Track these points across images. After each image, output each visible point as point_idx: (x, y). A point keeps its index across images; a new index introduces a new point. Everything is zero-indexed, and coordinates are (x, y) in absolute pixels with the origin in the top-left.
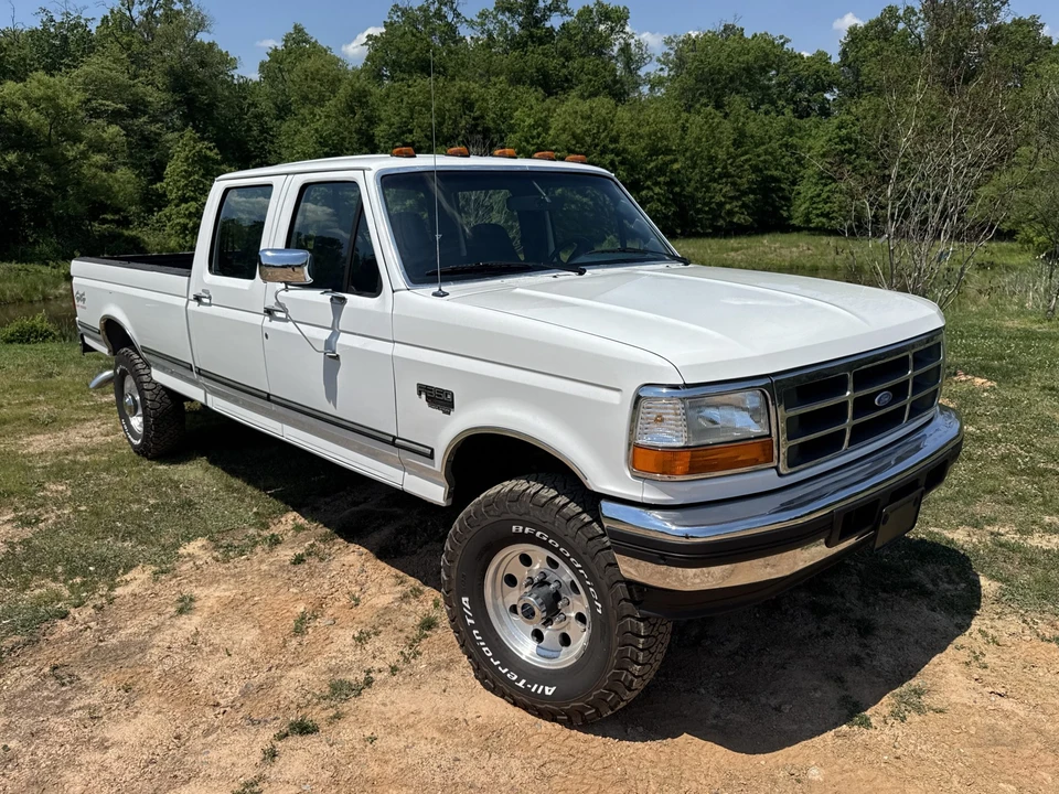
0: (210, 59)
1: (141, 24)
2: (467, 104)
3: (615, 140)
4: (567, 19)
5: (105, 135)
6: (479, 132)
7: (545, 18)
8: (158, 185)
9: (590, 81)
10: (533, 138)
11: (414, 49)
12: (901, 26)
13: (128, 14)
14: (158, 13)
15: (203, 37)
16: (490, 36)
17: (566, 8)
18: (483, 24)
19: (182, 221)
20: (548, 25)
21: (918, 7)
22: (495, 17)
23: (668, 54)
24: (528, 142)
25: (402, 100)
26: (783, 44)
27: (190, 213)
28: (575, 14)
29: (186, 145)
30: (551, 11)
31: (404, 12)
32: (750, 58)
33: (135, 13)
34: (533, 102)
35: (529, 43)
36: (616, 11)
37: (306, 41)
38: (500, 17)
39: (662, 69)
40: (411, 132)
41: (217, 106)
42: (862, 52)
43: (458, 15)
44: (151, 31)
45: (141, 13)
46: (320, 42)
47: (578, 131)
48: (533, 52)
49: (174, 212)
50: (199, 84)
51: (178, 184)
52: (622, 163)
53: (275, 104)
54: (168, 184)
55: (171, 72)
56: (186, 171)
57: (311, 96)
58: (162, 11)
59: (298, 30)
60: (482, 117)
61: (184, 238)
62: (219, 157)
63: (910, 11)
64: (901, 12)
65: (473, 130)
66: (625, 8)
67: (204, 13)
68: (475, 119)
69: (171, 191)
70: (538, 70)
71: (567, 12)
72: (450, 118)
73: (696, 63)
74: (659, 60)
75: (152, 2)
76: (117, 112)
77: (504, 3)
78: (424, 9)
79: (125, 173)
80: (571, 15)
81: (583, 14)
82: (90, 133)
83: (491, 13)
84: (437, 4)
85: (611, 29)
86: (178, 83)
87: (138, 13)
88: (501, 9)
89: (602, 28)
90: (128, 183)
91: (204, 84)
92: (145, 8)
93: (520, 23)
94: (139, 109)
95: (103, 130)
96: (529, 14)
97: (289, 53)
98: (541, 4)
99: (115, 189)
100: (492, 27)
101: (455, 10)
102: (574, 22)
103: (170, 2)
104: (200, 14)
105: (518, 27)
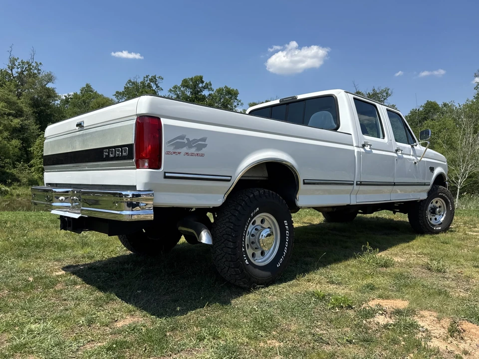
0: (51, 94)
1: (17, 77)
4: (211, 92)
7: (201, 91)
8: (32, 148)
13: (10, 72)
14: (25, 73)
15: (49, 85)
16: (178, 96)
17: (211, 88)
18: (175, 91)
20: (203, 94)
22: (180, 89)
30: (204, 88)
31: (133, 83)
33: (14, 71)
35: (195, 100)
36: (233, 90)
37: (92, 92)
38: (182, 89)
41: (54, 116)
43: (158, 87)
44: (22, 81)
45: (17, 72)
46: (98, 92)
49: (38, 162)
50: (45, 105)
54: (37, 148)
55: (32, 99)
58: (27, 72)
59: (88, 86)
61: (42, 174)
66: (237, 90)
67: (52, 74)
69: (38, 152)
71: (211, 89)
75: (23, 68)
76: (9, 114)
77: (185, 84)
78: (143, 83)
79: (15, 142)
80: (213, 91)
81: (220, 91)
82: (6, 122)
83: (179, 87)
84: (148, 81)
85: (231, 98)
86: (35, 104)
87: (15, 72)
88: (183, 86)
89: (227, 97)
90: (16, 147)
91: (47, 105)
92: (19, 70)
93: (191, 92)
94: (19, 114)
95: (12, 121)
96: (195, 89)
97: (83, 96)
98: (200, 85)
99: (11, 149)
100: (179, 93)
101: (157, 85)
102: (214, 94)
103: (31, 69)
104: (50, 75)
105: (189, 94)
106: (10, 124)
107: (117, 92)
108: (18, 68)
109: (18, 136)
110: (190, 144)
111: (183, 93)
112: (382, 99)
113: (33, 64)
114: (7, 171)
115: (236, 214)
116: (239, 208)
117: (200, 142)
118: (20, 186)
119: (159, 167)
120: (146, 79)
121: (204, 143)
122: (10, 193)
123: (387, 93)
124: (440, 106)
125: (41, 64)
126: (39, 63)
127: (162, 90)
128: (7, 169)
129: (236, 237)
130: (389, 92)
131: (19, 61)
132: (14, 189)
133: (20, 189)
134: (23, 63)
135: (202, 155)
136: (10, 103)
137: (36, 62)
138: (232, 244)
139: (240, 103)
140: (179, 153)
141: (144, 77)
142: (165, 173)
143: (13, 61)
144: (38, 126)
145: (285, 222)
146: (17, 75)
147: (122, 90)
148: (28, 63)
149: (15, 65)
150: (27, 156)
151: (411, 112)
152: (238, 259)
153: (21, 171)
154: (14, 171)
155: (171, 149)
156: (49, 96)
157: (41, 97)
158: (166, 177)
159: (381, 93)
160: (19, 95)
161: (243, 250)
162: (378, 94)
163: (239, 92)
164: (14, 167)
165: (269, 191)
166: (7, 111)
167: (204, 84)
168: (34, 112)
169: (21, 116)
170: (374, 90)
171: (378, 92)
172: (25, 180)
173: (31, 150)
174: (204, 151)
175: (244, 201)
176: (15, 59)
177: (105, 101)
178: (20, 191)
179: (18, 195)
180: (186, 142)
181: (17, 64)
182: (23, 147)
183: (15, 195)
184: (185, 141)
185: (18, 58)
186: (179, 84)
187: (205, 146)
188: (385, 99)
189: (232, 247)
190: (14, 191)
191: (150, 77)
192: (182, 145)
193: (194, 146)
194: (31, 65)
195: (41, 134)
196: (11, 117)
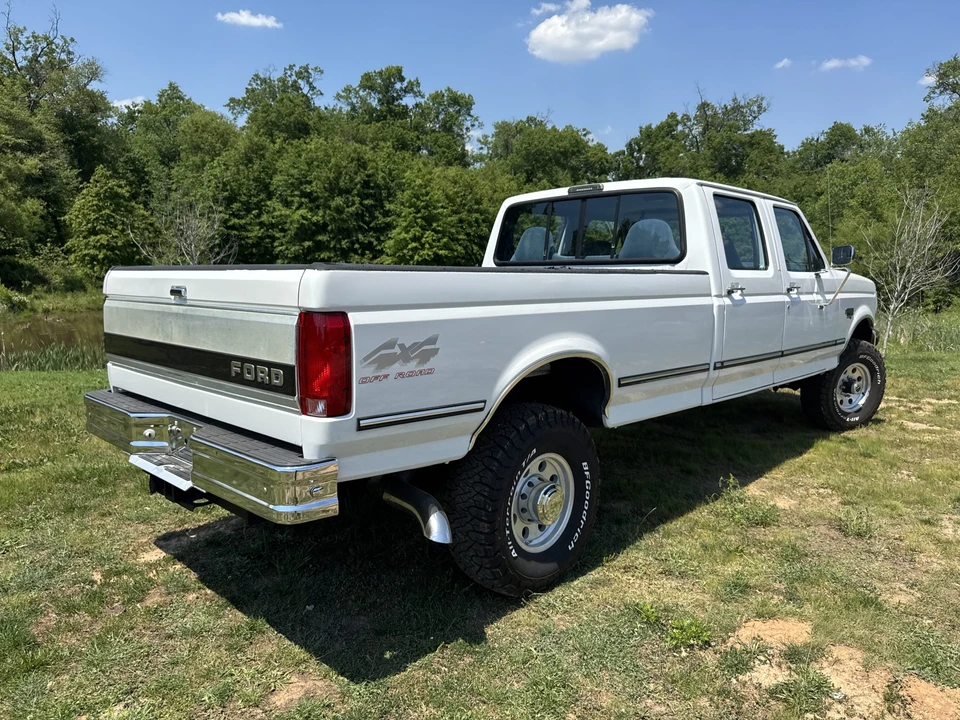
0: (98, 104)
1: (26, 68)
2: (362, 164)
3: (478, 202)
4: (419, 100)
5: (23, 166)
6: (373, 188)
7: (400, 97)
8: (67, 217)
9: (444, 152)
10: (422, 195)
11: (293, 113)
12: (680, 128)
13: (10, 57)
14: (42, 60)
15: (94, 86)
16: (354, 108)
17: (419, 92)
18: (347, 98)
19: (92, 252)
20: (403, 103)
21: (692, 116)
22: (357, 93)
23: (486, 137)
24: (418, 199)
25: (300, 156)
26: (585, 135)
27: (102, 244)
28: (427, 96)
29: (97, 182)
30: (405, 92)
31: (264, 81)
32: (565, 143)
33: (19, 55)
34: (421, 166)
35: (389, 117)
36: (463, 97)
37: (182, 99)
38: (361, 93)
39: (481, 148)
40: (310, 183)
41: (107, 150)
42: (657, 145)
43: (312, 88)
44: (36, 76)
45: (25, 58)
46: (194, 100)
47: (451, 193)
48: (393, 124)
49: (82, 243)
50: (87, 127)
51: (88, 217)
52: (484, 221)
53: (160, 151)
54: (77, 217)
55: (61, 115)
56: (96, 205)
57: (202, 146)
58: (45, 58)
59: (173, 87)
60: (373, 175)
61: (92, 268)
62: (127, 195)
63: (687, 118)
64: (679, 118)
65: (366, 184)
66: (470, 95)
67: (98, 63)
68: (368, 176)
69: (80, 224)
70: (398, 140)
71: (419, 94)
72: (346, 174)
73: (524, 146)
74: (479, 141)
75: (37, 49)
76: (16, 147)
77: (368, 82)
78: (283, 80)
79: (33, 204)
80: (423, 97)
81: (437, 97)
82: (10, 164)
83: (355, 89)
84: (294, 77)
85: (459, 112)
86: (68, 124)
87: (22, 57)
88: (363, 86)
89: (451, 110)
90: (35, 214)
91: (92, 127)
92: (30, 53)
93: (379, 100)
94: (36, 146)
95: (21, 162)
96: (387, 93)
97: (164, 107)
98: (398, 86)
99: (24, 218)
100: (355, 101)
101: (310, 84)
102: (426, 103)
103: (53, 51)
104: (94, 64)
105: (375, 103)
106: (19, 168)
107: (232, 100)
108: (27, 49)
109: (37, 191)
110: (406, 354)
111: (363, 101)
112: (750, 118)
113: (56, 41)
114: (22, 261)
115: (494, 468)
116: (500, 455)
117: (425, 348)
118: (48, 291)
119: (346, 411)
120: (289, 72)
121: (432, 347)
122: (29, 307)
123: (759, 107)
124: (858, 132)
125: (72, 40)
126: (68, 39)
127: (322, 94)
128: (20, 257)
129: (493, 511)
130: (764, 104)
131: (27, 34)
132: (36, 297)
133: (50, 297)
134: (35, 38)
135: (430, 372)
136: (16, 125)
137: (62, 37)
138: (486, 525)
139: (476, 123)
140: (386, 376)
141: (285, 69)
142: (359, 420)
143: (15, 34)
144: (76, 172)
145: (585, 464)
146: (25, 63)
147: (241, 94)
148: (46, 38)
149: (20, 43)
150: (59, 231)
151: (803, 143)
152: (499, 551)
153: (48, 261)
154: (35, 262)
155: (370, 372)
156: (94, 109)
157: (79, 111)
158: (360, 428)
159: (748, 105)
160: (33, 106)
161: (508, 532)
162: (742, 107)
163: (475, 101)
164: (35, 254)
165: (555, 412)
166: (12, 140)
167: (405, 84)
168: (65, 142)
169: (41, 150)
170: (735, 100)
171: (742, 103)
172: (57, 280)
173: (65, 221)
174: (432, 363)
175: (508, 439)
176: (19, 30)
177: (208, 118)
178: (50, 301)
179: (46, 311)
180: (399, 351)
181: (23, 41)
182: (49, 213)
183: (40, 310)
184: (397, 350)
185: (25, 29)
186: (355, 84)
187: (435, 351)
188: (755, 118)
189: (486, 531)
190: (37, 302)
191: (297, 69)
192: (390, 360)
193: (415, 357)
194: (52, 43)
195: (83, 188)
196: (19, 153)
